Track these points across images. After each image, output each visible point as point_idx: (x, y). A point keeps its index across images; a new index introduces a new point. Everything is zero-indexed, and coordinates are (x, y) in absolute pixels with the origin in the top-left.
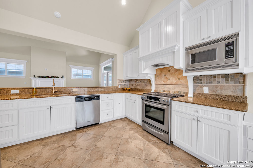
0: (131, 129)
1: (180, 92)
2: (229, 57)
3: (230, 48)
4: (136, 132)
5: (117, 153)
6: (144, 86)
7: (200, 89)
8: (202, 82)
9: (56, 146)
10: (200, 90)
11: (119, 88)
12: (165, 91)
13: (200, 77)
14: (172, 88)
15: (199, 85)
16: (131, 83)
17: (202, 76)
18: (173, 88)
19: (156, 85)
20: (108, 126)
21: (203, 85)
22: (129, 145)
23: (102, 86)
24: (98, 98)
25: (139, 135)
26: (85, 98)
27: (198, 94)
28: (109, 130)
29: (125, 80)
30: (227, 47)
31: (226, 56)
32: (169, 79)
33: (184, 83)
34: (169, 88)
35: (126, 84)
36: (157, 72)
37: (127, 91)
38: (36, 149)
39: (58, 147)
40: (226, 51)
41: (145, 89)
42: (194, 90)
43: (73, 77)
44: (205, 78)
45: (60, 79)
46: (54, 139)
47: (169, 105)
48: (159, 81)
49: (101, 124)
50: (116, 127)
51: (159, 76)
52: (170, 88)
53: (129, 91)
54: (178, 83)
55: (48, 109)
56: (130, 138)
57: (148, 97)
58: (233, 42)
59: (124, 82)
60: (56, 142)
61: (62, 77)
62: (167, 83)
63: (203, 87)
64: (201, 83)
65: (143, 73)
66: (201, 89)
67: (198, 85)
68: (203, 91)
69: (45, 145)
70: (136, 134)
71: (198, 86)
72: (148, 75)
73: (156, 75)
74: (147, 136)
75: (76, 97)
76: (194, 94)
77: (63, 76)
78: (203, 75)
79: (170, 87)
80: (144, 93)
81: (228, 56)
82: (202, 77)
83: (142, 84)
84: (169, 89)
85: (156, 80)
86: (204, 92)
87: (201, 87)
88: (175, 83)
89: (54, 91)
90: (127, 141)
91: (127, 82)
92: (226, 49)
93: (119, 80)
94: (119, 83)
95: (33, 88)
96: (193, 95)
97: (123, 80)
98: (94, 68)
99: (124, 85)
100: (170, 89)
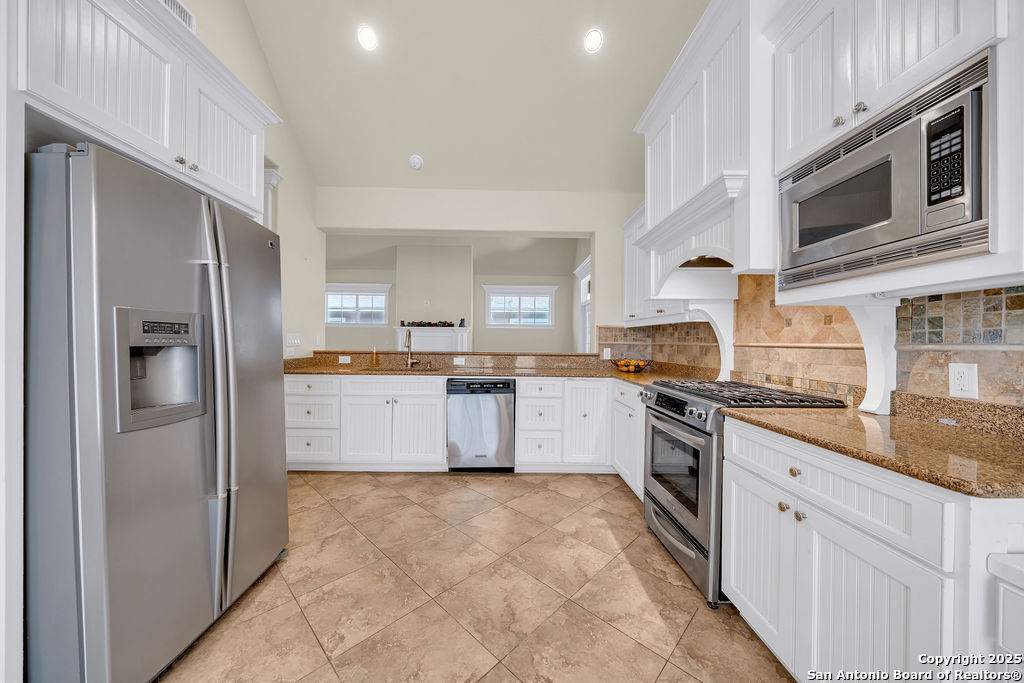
0: (603, 513)
1: (834, 386)
2: (944, 194)
3: (947, 145)
4: (612, 527)
5: (507, 555)
6: (698, 354)
7: (929, 371)
8: (939, 335)
9: (394, 494)
10: (930, 375)
11: (603, 361)
12: (772, 378)
13: (931, 308)
14: (800, 365)
15: (928, 351)
16: (661, 340)
17: (938, 298)
18: (804, 365)
19: (739, 349)
20: (533, 486)
21: (946, 348)
22: (557, 552)
23: (580, 352)
24: (508, 387)
25: (617, 539)
26: (469, 385)
27: (915, 398)
28: (529, 497)
29: (634, 329)
30: (933, 144)
31: (930, 194)
32: (789, 323)
33: (851, 342)
34: (790, 363)
35: (637, 343)
36: (744, 292)
37: (628, 372)
38: (361, 489)
39: (395, 497)
40: (930, 162)
41: (702, 365)
42: (903, 375)
43: (491, 322)
44: (959, 310)
45: (456, 328)
46: (397, 479)
47: (710, 435)
48: (751, 332)
49: (520, 474)
50: (558, 493)
51: (750, 307)
52: (792, 366)
53: (635, 372)
54: (824, 340)
55: (388, 403)
56: (576, 535)
57: (660, 395)
58: (962, 108)
59: (625, 335)
60: (398, 486)
61: (462, 324)
62: (778, 342)
63: (948, 359)
64: (934, 338)
65: (655, 298)
66: (936, 371)
67: (917, 348)
68: (946, 385)
69: (377, 487)
70: (609, 532)
71: (919, 353)
72: (692, 307)
73: (737, 302)
74: (646, 550)
75: (448, 380)
76: (897, 400)
77: (462, 320)
78: (947, 295)
79: (790, 360)
80: (655, 383)
81: (940, 191)
82: (943, 302)
83: (691, 343)
84: (788, 366)
85: (738, 328)
86: (955, 392)
87: (934, 363)
88: (813, 341)
89: (410, 361)
90: (560, 540)
91: (640, 335)
92: (929, 155)
93: (603, 330)
94: (606, 340)
95: (371, 353)
96: (893, 404)
97: (621, 329)
98: (556, 287)
99: (625, 348)
100: (791, 368)
